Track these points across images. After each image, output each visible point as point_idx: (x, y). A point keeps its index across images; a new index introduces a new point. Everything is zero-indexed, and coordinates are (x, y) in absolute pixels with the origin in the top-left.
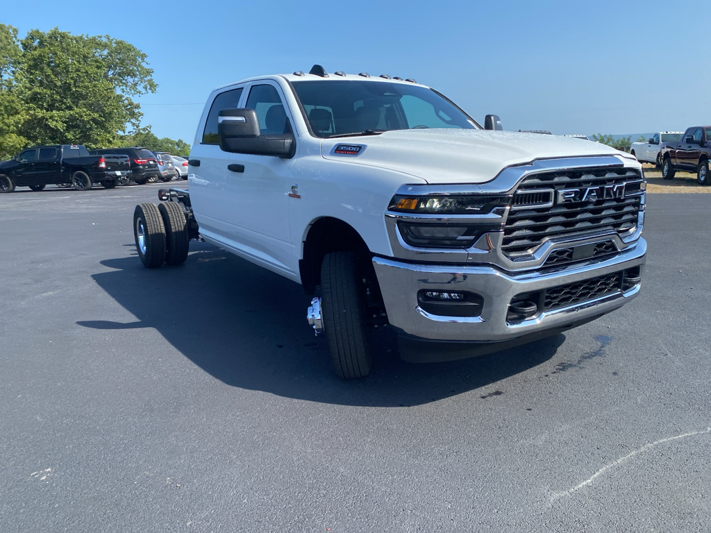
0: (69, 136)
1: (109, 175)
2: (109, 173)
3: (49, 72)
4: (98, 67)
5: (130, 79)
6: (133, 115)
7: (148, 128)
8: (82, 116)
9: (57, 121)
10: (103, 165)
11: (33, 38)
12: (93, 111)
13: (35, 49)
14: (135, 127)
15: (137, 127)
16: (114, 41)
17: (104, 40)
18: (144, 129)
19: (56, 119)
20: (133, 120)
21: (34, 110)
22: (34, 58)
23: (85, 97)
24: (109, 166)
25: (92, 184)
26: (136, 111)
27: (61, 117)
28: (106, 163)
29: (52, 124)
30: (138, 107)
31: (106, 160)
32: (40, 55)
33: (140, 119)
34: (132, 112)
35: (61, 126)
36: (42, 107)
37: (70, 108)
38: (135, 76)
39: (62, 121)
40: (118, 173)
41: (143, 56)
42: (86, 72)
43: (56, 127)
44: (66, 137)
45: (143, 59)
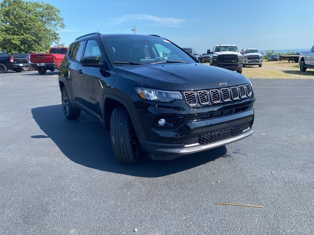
0: (22, 47)
1: (15, 66)
2: (15, 65)
3: (12, 17)
4: (36, 16)
5: (53, 22)
6: (56, 38)
7: (63, 45)
8: (28, 38)
9: (16, 40)
10: (12, 61)
11: (5, 2)
12: (33, 36)
13: (6, 7)
14: (57, 44)
15: (58, 44)
16: (46, 4)
17: (41, 4)
18: (61, 45)
19: (15, 39)
20: (56, 41)
21: (5, 35)
22: (6, 11)
23: (29, 30)
24: (16, 61)
25: (7, 70)
26: (57, 36)
27: (18, 39)
28: (14, 60)
29: (14, 42)
30: (58, 35)
31: (14, 58)
32: (9, 10)
33: (59, 40)
34: (55, 37)
35: (18, 43)
36: (9, 34)
37: (22, 35)
38: (55, 20)
39: (19, 41)
40: (21, 65)
41: (59, 11)
42: (30, 18)
43: (16, 43)
44: (20, 48)
45: (59, 13)
